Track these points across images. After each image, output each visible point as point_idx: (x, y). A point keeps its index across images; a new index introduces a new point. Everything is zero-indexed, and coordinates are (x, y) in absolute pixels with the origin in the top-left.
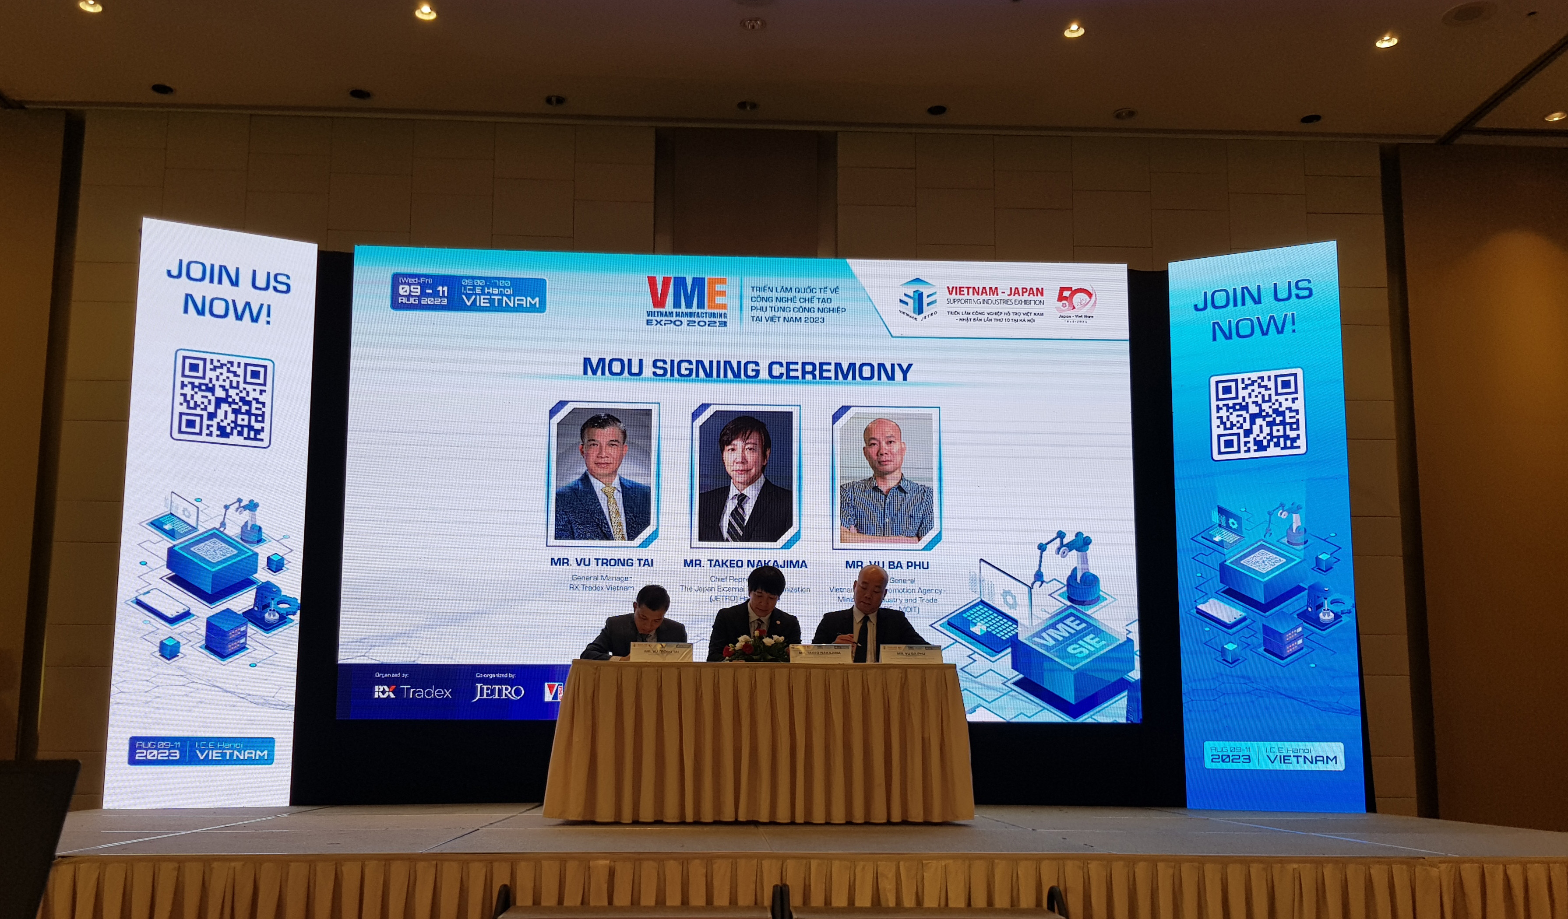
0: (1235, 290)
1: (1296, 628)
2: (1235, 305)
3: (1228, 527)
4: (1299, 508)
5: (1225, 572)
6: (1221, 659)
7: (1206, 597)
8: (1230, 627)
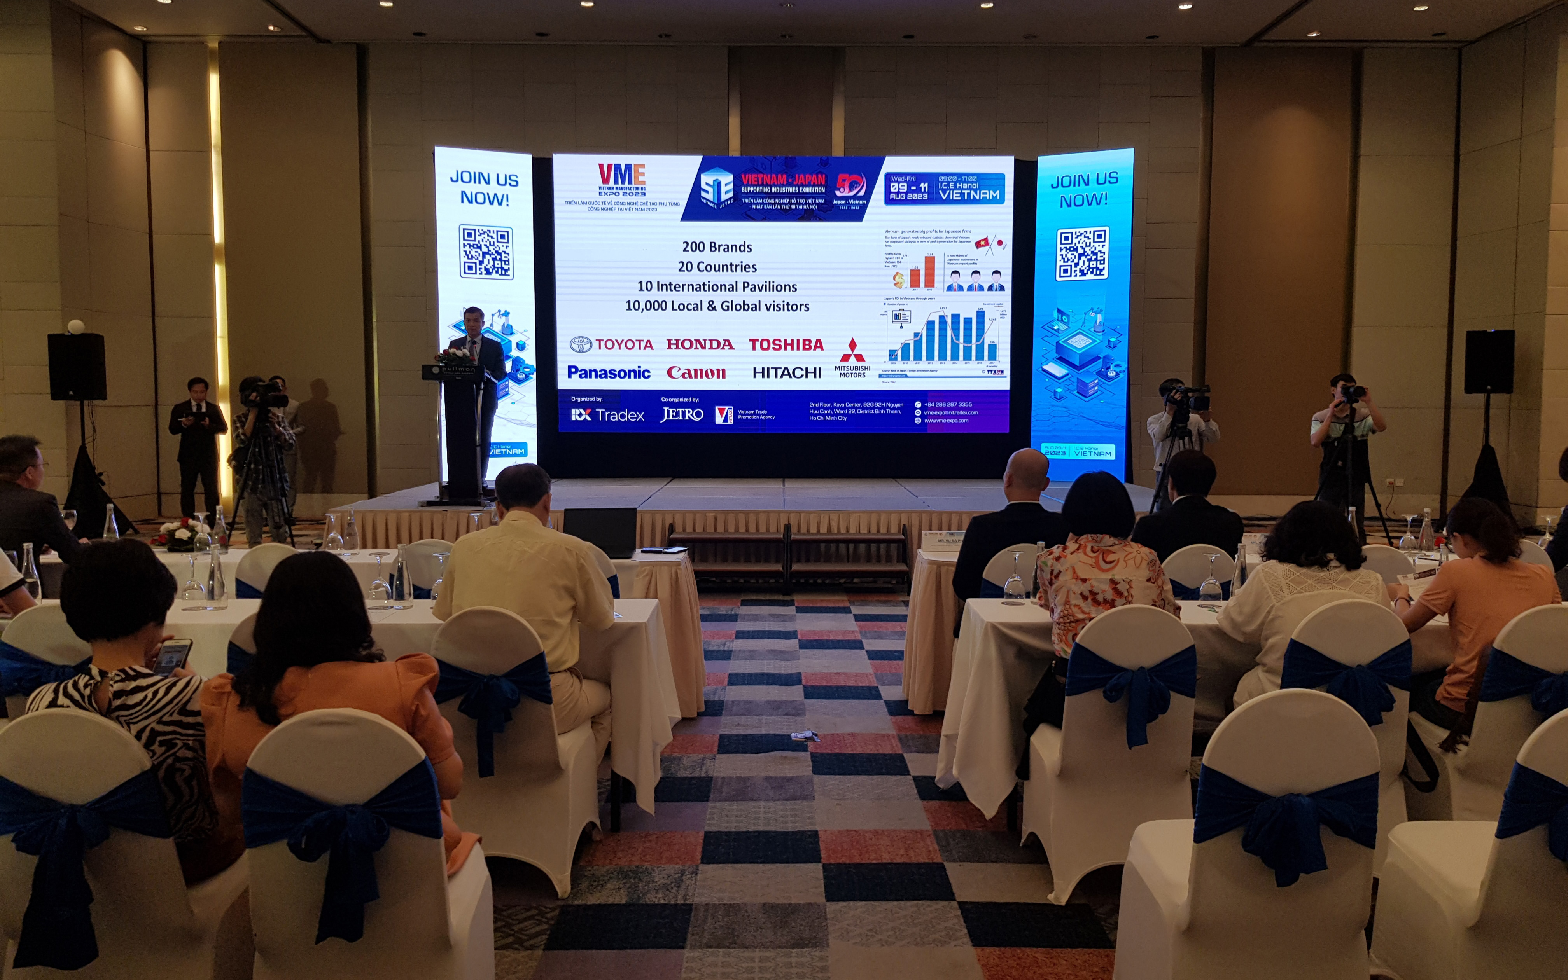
0: (1075, 176)
1: (1094, 380)
2: (1075, 186)
3: (1062, 321)
4: (1101, 311)
5: (1059, 347)
6: (1053, 397)
7: (1048, 361)
8: (1060, 379)
